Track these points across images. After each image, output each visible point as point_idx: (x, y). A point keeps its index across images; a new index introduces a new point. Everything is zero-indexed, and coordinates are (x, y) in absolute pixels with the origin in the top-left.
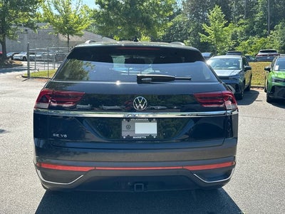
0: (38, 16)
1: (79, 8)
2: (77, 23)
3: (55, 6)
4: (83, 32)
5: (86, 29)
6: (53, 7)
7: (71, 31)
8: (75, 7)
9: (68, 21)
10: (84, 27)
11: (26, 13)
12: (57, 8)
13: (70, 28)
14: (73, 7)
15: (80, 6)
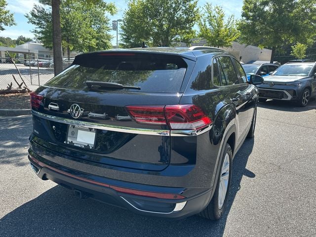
0: (192, 32)
1: (231, 22)
2: (227, 35)
3: (210, 23)
4: (232, 43)
5: (235, 41)
6: (207, 24)
7: (221, 43)
8: (227, 22)
9: (219, 34)
10: (233, 39)
11: (183, 31)
12: (211, 24)
13: (220, 41)
14: (225, 22)
15: (232, 20)
